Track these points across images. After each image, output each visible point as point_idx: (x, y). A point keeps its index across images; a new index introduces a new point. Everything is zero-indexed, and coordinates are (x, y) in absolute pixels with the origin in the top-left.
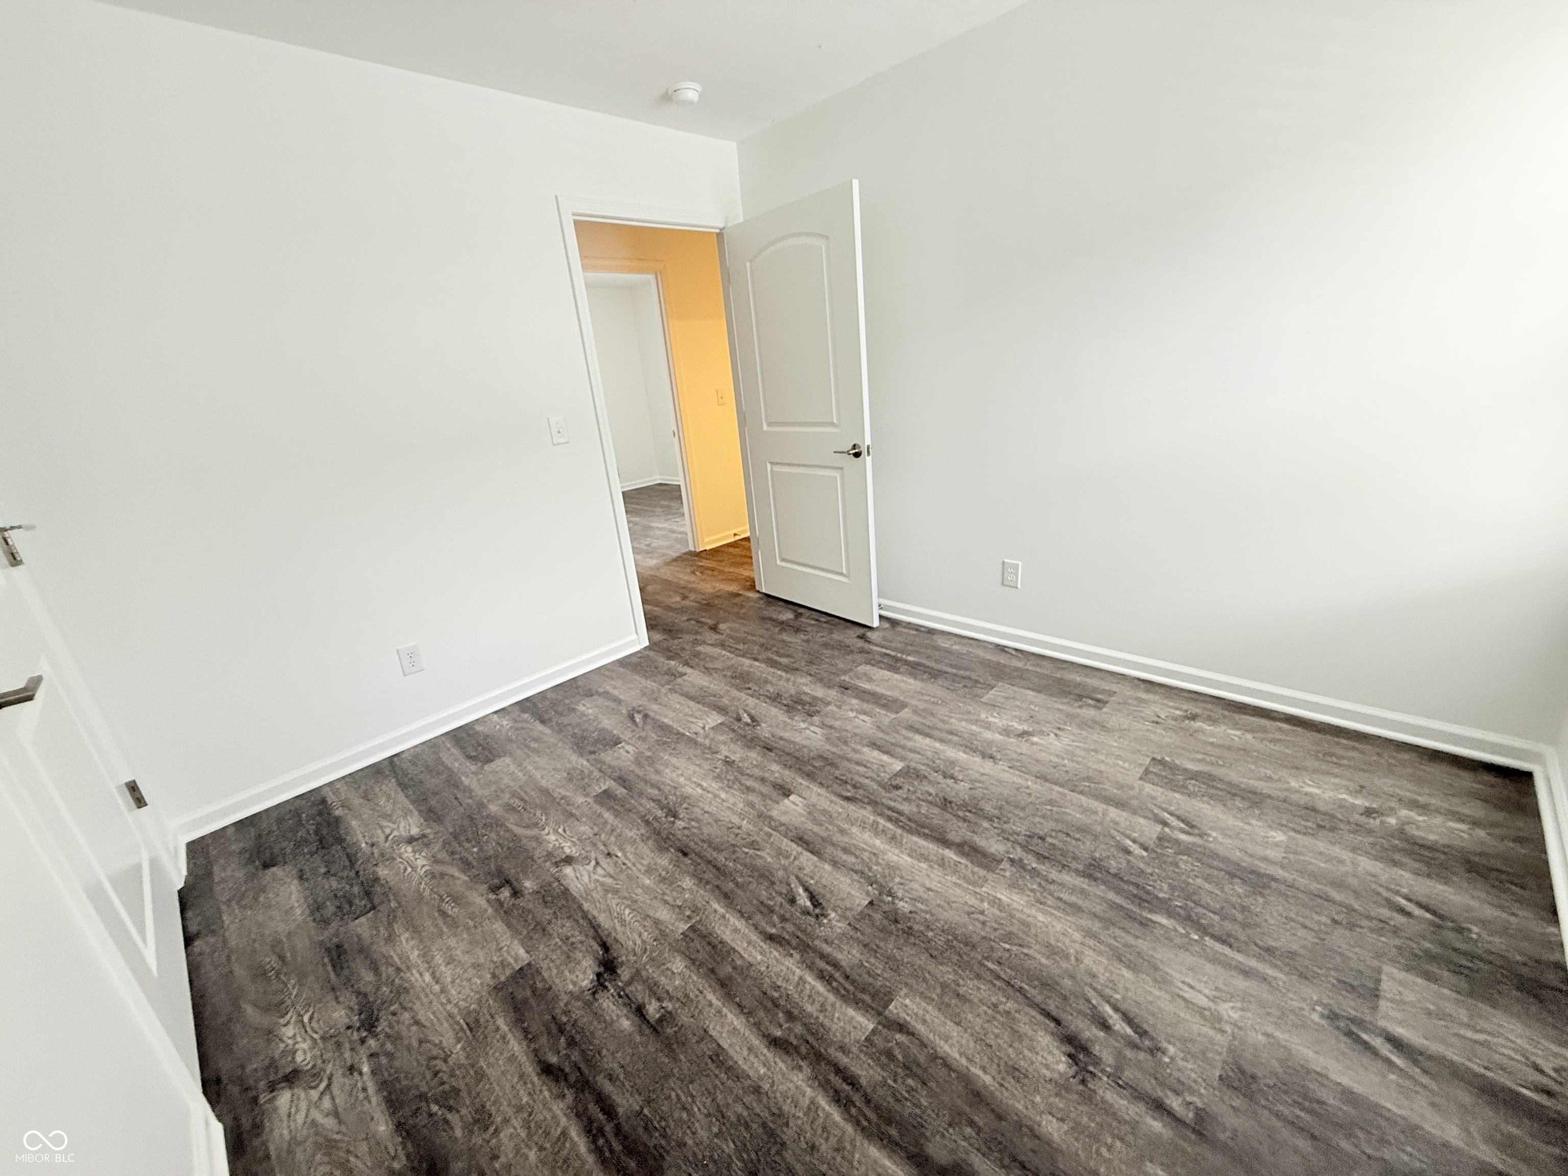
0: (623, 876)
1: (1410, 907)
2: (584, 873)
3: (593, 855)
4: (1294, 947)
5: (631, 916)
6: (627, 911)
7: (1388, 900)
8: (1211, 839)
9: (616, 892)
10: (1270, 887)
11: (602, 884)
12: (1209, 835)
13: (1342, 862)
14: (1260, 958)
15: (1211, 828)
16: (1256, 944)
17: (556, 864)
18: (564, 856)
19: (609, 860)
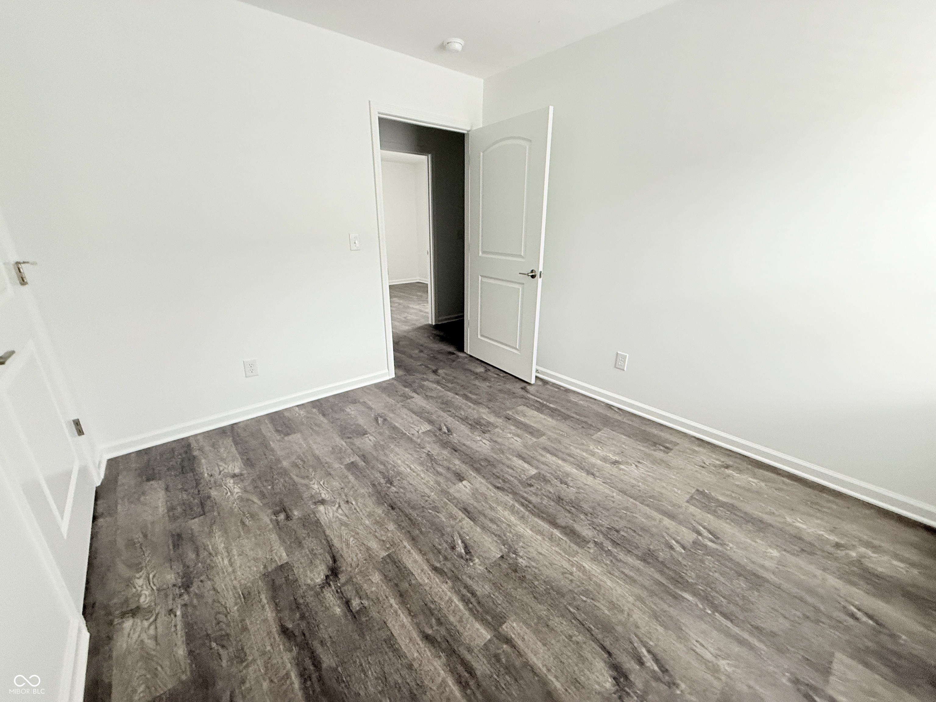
0: (353, 516)
1: (859, 614)
2: (331, 511)
3: (338, 500)
4: (775, 629)
5: (353, 542)
6: (352, 539)
7: (844, 607)
8: (729, 548)
9: (346, 525)
10: (764, 586)
11: (340, 520)
12: (728, 545)
13: (815, 576)
14: (751, 633)
15: (730, 541)
16: (750, 623)
17: (315, 503)
18: (320, 499)
19: (347, 506)
